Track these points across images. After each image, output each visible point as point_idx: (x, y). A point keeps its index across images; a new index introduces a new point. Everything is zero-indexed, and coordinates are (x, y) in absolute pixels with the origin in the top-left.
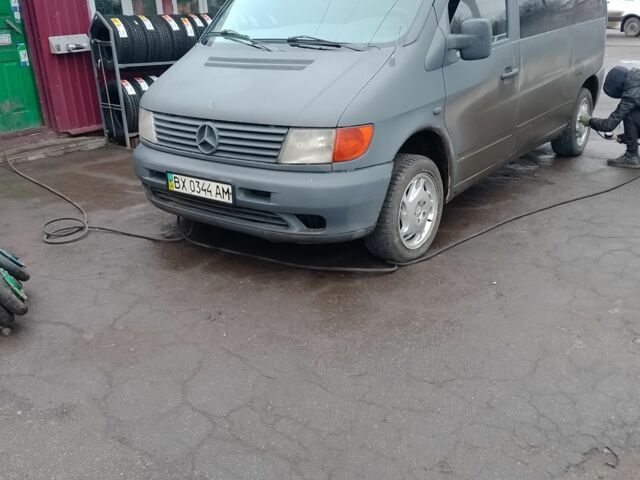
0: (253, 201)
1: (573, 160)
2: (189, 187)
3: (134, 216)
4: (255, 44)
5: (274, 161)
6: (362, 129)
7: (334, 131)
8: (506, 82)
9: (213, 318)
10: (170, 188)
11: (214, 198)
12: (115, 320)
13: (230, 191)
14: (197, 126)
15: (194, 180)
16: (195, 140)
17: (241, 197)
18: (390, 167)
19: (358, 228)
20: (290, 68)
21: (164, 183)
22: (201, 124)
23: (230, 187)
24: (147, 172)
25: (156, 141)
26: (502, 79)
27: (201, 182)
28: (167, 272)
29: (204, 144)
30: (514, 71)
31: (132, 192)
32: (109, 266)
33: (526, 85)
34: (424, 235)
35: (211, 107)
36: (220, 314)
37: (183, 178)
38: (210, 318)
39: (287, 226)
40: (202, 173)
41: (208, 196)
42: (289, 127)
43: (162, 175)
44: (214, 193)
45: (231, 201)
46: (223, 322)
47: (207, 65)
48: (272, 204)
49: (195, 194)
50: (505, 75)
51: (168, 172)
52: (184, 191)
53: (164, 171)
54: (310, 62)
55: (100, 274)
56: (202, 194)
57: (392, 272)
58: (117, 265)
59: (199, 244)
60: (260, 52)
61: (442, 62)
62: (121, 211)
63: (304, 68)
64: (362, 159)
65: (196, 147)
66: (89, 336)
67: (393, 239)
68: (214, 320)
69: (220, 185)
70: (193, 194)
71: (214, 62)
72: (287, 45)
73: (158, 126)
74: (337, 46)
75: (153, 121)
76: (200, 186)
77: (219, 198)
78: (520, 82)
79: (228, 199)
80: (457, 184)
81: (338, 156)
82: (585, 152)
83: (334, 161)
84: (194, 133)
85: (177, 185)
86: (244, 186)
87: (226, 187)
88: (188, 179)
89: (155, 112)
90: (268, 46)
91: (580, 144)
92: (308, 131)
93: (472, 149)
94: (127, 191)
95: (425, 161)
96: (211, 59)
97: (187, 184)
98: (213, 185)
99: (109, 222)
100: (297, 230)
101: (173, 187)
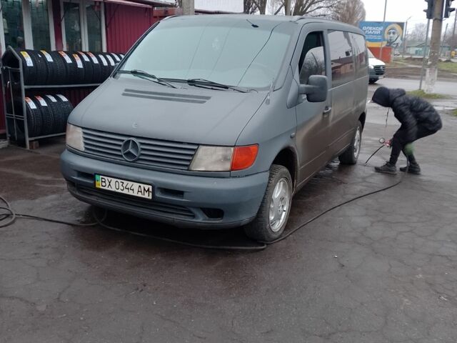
0: (167, 198)
1: (353, 167)
2: (114, 186)
3: (49, 205)
4: (160, 81)
5: (186, 168)
6: (251, 148)
7: (232, 149)
8: (325, 116)
9: (140, 289)
10: (97, 186)
11: (135, 194)
12: (60, 294)
13: (151, 190)
14: (122, 141)
15: (119, 181)
16: (120, 151)
17: (158, 195)
18: (267, 174)
19: (245, 218)
20: (193, 101)
21: (92, 182)
22: (126, 139)
23: (150, 187)
24: (76, 173)
25: (83, 149)
26: (324, 114)
27: (125, 182)
28: (91, 252)
29: (129, 154)
30: (330, 108)
31: (42, 185)
32: (41, 247)
33: (333, 119)
34: (281, 221)
35: (134, 126)
36: (145, 286)
37: (110, 179)
38: (138, 289)
39: (194, 216)
40: (126, 176)
41: (131, 193)
42: (198, 145)
43: (91, 175)
44: (136, 191)
45: (150, 197)
46: (149, 293)
47: (124, 94)
48: (184, 200)
49: (119, 191)
50: (325, 111)
51: (95, 174)
52: (109, 189)
53: (93, 173)
54: (208, 98)
55: (36, 254)
56: (126, 192)
57: (263, 249)
58: (47, 247)
59: (112, 228)
60: (165, 88)
61: (296, 102)
62: (37, 201)
63: (205, 102)
64: (250, 169)
65: (121, 156)
66: (42, 308)
67: (266, 225)
68: (142, 290)
69: (142, 185)
70: (117, 191)
71: (129, 93)
72: (187, 84)
73: (85, 139)
74: (226, 87)
75: (81, 135)
76: (124, 186)
77: (140, 195)
78: (331, 116)
79: (148, 196)
80: (299, 185)
81: (235, 167)
82: (358, 162)
83: (232, 170)
84: (120, 146)
85: (104, 184)
86: (163, 187)
87: (147, 187)
88: (114, 180)
89: (83, 128)
90: (173, 84)
91: (355, 156)
92: (214, 148)
93: (307, 161)
94: (38, 184)
95: (285, 170)
96: (126, 90)
97: (113, 184)
98: (136, 186)
99: (31, 210)
100: (201, 219)
101: (99, 185)
